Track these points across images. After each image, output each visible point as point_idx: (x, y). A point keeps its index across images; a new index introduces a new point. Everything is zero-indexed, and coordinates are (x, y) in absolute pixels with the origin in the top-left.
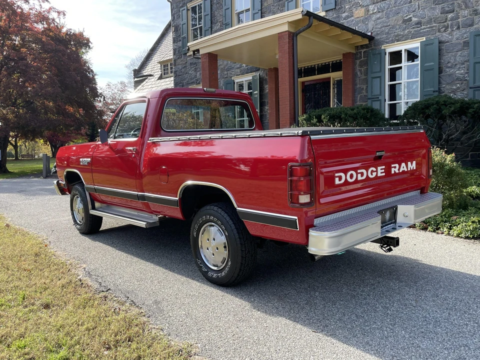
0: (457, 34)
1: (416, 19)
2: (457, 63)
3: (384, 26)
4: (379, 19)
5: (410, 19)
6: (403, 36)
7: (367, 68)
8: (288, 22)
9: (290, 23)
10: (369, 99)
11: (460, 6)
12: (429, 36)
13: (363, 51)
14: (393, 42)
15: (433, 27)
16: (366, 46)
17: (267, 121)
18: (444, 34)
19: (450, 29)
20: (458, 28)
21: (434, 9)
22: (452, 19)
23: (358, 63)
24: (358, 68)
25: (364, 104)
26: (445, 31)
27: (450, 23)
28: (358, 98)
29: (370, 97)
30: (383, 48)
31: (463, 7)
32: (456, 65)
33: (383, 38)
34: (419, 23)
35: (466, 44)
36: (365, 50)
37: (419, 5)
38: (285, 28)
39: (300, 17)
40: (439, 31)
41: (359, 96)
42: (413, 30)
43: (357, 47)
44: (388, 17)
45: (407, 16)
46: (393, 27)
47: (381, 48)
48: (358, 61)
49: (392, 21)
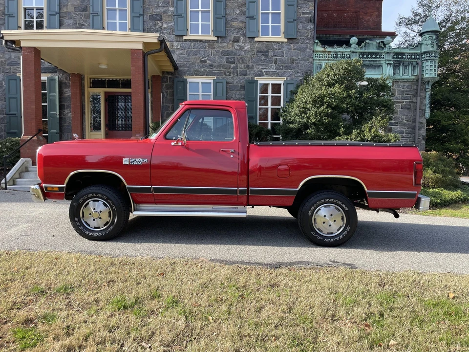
0: (236, 79)
1: (210, 62)
3: (185, 61)
4: (181, 54)
6: (201, 72)
7: (173, 92)
8: (143, 42)
11: (238, 61)
12: (218, 77)
13: (169, 76)
14: (192, 74)
15: (222, 70)
16: (171, 73)
17: (67, 125)
18: (228, 77)
19: (232, 75)
20: (237, 75)
21: (222, 58)
22: (234, 68)
24: (164, 90)
26: (229, 75)
27: (232, 70)
28: (165, 114)
30: (185, 78)
31: (241, 62)
33: (185, 70)
34: (211, 66)
35: (243, 87)
36: (170, 76)
37: (211, 52)
39: (156, 41)
40: (225, 75)
41: (166, 112)
42: (208, 69)
43: (163, 73)
44: (189, 55)
45: (203, 58)
46: (193, 64)
47: (183, 77)
48: (164, 84)
49: (192, 58)
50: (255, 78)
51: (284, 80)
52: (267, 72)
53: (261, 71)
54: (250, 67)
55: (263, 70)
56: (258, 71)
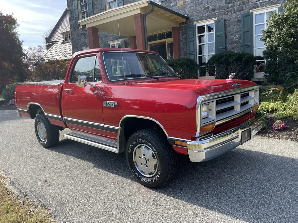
0: (234, 16)
1: (212, 7)
2: (234, 32)
3: (194, 11)
4: (191, 7)
5: (208, 7)
6: (205, 17)
7: (186, 36)
8: (140, 8)
9: (141, 9)
10: (188, 54)
12: (219, 17)
13: (183, 26)
14: (199, 20)
15: (221, 11)
16: (185, 23)
18: (227, 16)
19: (230, 13)
20: (235, 12)
21: (221, 1)
22: (231, 7)
23: (181, 33)
24: (181, 36)
25: (185, 56)
26: (227, 14)
27: (230, 9)
28: (182, 54)
29: (188, 52)
30: (194, 24)
32: (234, 33)
33: (194, 18)
34: (213, 10)
35: (239, 21)
36: (184, 25)
38: (138, 12)
39: (147, 5)
40: (224, 14)
41: (182, 52)
42: (210, 13)
43: (180, 24)
44: (196, 6)
45: (206, 5)
46: (199, 12)
47: (193, 24)
48: (181, 32)
49: (199, 8)
50: (251, 11)
51: (278, 6)
52: (261, 3)
53: (256, 3)
54: (245, 2)
55: (258, 2)
56: (253, 4)
